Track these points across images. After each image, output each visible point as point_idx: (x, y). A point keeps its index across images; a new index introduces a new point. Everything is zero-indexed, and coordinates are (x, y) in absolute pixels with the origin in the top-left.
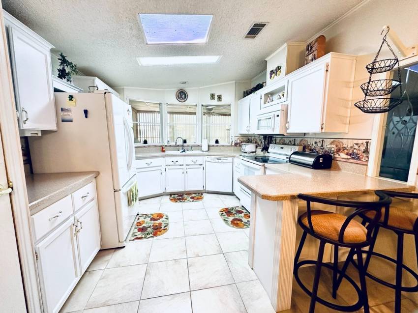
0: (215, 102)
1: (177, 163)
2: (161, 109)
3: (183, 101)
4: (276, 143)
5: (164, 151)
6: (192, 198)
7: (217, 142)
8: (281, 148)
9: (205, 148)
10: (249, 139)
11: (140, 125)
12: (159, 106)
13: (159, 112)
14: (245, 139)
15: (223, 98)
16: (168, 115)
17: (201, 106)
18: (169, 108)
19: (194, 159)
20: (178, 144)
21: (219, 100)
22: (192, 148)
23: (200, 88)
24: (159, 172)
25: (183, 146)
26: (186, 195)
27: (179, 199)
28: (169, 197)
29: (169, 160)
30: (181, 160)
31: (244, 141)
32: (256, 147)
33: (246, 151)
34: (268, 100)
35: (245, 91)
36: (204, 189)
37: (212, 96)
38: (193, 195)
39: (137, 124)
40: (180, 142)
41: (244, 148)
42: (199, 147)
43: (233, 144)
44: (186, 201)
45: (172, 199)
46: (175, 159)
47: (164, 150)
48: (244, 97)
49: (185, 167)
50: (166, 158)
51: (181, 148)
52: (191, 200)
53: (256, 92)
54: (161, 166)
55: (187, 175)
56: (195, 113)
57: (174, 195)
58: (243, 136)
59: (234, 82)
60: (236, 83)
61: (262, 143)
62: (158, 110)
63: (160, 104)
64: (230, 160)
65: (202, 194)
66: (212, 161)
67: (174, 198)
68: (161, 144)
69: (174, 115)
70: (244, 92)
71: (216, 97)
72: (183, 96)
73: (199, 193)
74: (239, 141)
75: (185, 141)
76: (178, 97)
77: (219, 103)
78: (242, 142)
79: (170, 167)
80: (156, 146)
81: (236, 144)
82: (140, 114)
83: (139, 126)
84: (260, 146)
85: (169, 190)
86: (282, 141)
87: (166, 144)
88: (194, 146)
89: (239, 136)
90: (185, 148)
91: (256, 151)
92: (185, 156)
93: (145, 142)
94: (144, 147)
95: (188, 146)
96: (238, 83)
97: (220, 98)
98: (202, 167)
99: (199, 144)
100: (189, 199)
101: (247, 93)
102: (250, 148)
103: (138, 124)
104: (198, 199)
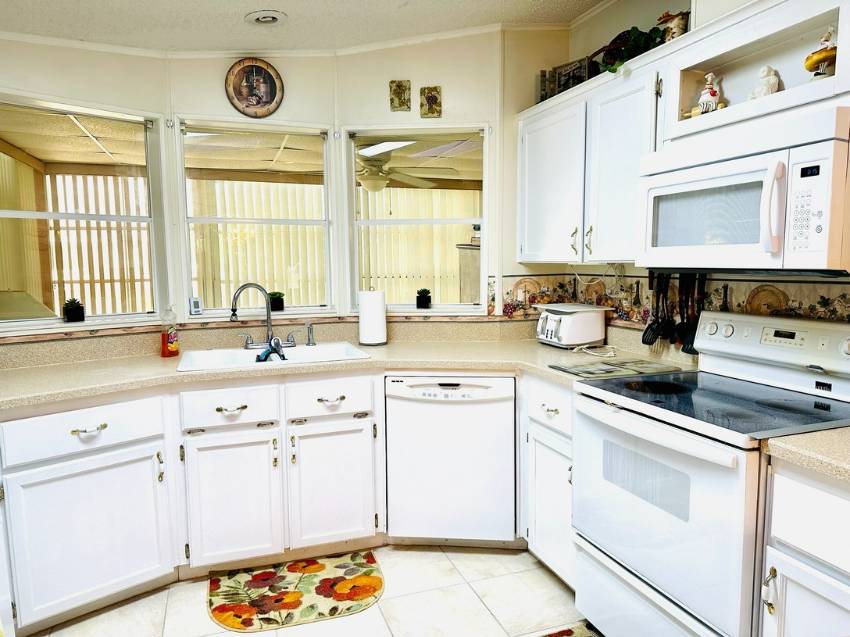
0: (412, 120)
1: (246, 417)
2: (152, 150)
3: (260, 110)
4: (725, 308)
5: (175, 354)
6: (327, 588)
7: (424, 300)
8: (778, 334)
9: (373, 329)
10: (562, 286)
11: (57, 228)
12: (140, 137)
13: (143, 170)
14: (547, 286)
15: (447, 101)
16: (190, 182)
17: (344, 137)
18: (191, 148)
19: (330, 388)
20: (241, 314)
21: (431, 110)
22: (310, 331)
23: (341, 53)
24: (150, 469)
25: (267, 323)
26: (292, 569)
27: (259, 605)
28: (204, 587)
29: (200, 406)
30: (264, 400)
31: (543, 294)
32: (608, 322)
33: (565, 342)
34: (706, 97)
35: (548, 69)
36: (382, 528)
37: (399, 91)
38: (330, 570)
39: (43, 223)
40: (254, 305)
41: (551, 325)
42: (344, 325)
43: (498, 310)
44: (296, 612)
45: (222, 609)
46: (230, 397)
47: (171, 347)
48: (543, 98)
49: (283, 431)
50: (186, 395)
51: (257, 333)
52: (325, 604)
53: (621, 69)
54: (161, 437)
55: (294, 470)
56: (316, 177)
57: (231, 574)
58: (540, 271)
59: (497, 28)
60: (503, 32)
61: (637, 302)
62: (138, 158)
63: (148, 125)
64: (503, 386)
65: (371, 559)
66: (418, 393)
67: (232, 595)
68: (157, 320)
69: (218, 184)
70: (543, 74)
71: (416, 99)
72: (262, 89)
73: (355, 554)
74: (521, 297)
75: (276, 302)
76: (238, 92)
77: (431, 125)
78: (533, 300)
79: (204, 436)
80: (128, 332)
81: (509, 309)
82: (59, 178)
83: (52, 233)
84: (627, 316)
85: (207, 556)
86: (764, 299)
87: (182, 316)
88: (322, 321)
89: (523, 271)
90: (280, 335)
91: (605, 342)
92: (283, 377)
93: (74, 312)
94: (68, 337)
95: (293, 322)
96: (516, 34)
97: (432, 101)
98: (366, 423)
99: (345, 311)
100: (310, 597)
101: (557, 81)
102: (578, 324)
103: (51, 224)
104: (355, 593)
